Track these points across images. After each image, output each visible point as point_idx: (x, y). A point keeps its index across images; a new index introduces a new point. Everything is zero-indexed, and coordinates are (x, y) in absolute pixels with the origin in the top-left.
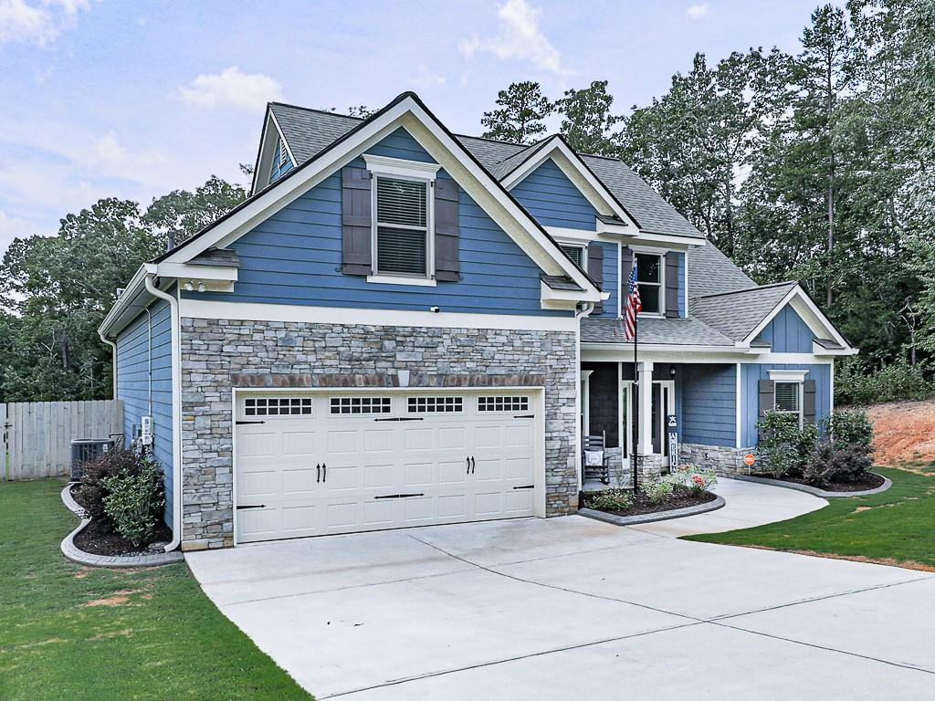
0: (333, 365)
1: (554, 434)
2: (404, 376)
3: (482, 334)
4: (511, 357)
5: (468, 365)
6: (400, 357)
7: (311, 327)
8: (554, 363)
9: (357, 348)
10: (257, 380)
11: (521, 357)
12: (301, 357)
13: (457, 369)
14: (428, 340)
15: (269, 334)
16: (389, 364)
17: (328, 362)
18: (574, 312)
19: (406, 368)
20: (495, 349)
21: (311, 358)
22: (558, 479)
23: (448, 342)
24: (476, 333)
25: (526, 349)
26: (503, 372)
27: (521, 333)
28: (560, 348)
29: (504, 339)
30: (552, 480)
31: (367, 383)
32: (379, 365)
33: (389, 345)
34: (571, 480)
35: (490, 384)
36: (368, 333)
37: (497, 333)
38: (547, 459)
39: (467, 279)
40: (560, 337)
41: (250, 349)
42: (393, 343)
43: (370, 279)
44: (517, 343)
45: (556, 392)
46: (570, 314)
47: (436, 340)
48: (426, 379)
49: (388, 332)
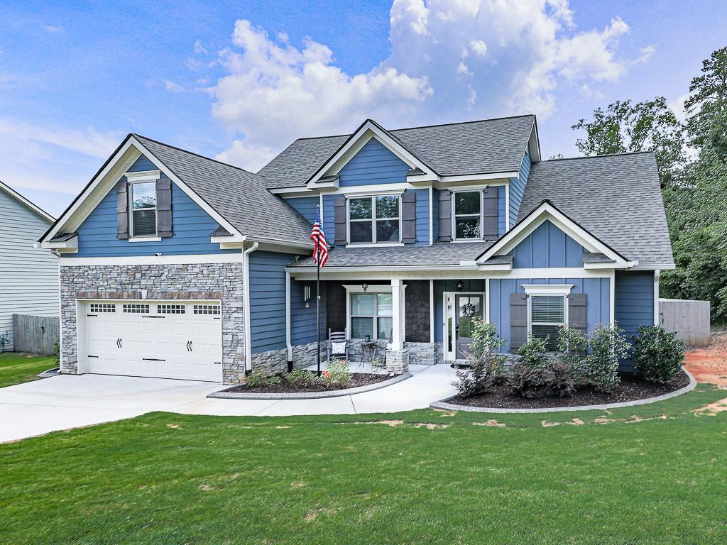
0: (114, 287)
1: (229, 331)
2: (144, 293)
3: (185, 267)
4: (201, 281)
5: (178, 286)
6: (143, 282)
7: (106, 267)
8: (228, 284)
9: (124, 278)
10: (84, 295)
11: (208, 281)
12: (101, 283)
13: (172, 289)
14: (157, 272)
15: (90, 272)
16: (138, 286)
17: (112, 286)
18: (241, 249)
19: (146, 288)
20: (192, 276)
21: (105, 284)
22: (231, 361)
23: (166, 273)
24: (181, 267)
25: (211, 275)
26: (196, 291)
27: (209, 265)
28: (231, 274)
29: (197, 270)
30: (226, 361)
31: (129, 297)
32: (134, 287)
33: (138, 275)
34: (240, 362)
35: (189, 298)
36: (129, 269)
37: (194, 266)
38: (223, 347)
39: (178, 235)
40: (233, 267)
41: (82, 280)
42: (140, 275)
43: (130, 241)
44: (205, 272)
45: (228, 303)
46: (238, 251)
47: (161, 272)
48: (155, 295)
49: (138, 269)
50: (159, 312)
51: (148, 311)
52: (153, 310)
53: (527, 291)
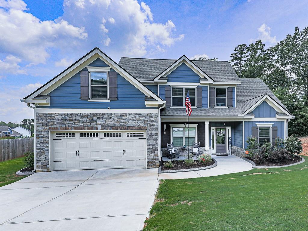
0: (78, 124)
1: (150, 144)
2: (99, 127)
3: (125, 115)
4: (135, 121)
5: (120, 124)
6: (98, 122)
7: (71, 114)
8: (150, 123)
9: (85, 120)
10: (56, 128)
11: (139, 121)
12: (68, 122)
13: (117, 125)
14: (107, 117)
15: (60, 116)
16: (95, 124)
17: (77, 123)
18: (157, 107)
19: (100, 125)
20: (129, 119)
21: (72, 122)
22: (152, 157)
23: (113, 117)
24: (123, 114)
25: (140, 119)
26: (132, 126)
27: (138, 114)
28: (152, 118)
29: (133, 116)
30: (149, 157)
31: (88, 129)
32: (92, 124)
33: (95, 118)
34: (156, 158)
35: (128, 129)
36: (88, 115)
37: (130, 114)
38: (147, 151)
39: (120, 99)
40: (152, 115)
41: (54, 120)
42: (96, 118)
43: (89, 101)
44: (137, 117)
45: (151, 131)
46: (156, 108)
47: (110, 117)
48: (106, 128)
49: (95, 115)
50: (105, 136)
51: (97, 136)
52: (101, 135)
53: (258, 126)
